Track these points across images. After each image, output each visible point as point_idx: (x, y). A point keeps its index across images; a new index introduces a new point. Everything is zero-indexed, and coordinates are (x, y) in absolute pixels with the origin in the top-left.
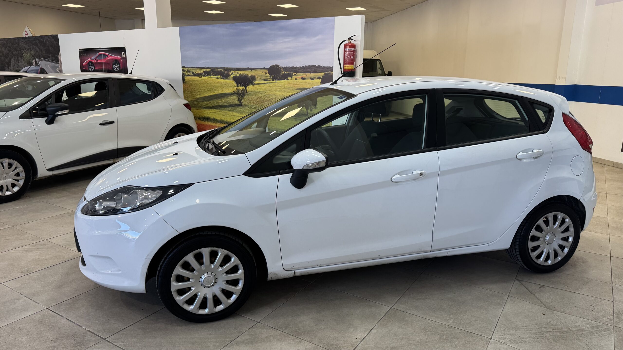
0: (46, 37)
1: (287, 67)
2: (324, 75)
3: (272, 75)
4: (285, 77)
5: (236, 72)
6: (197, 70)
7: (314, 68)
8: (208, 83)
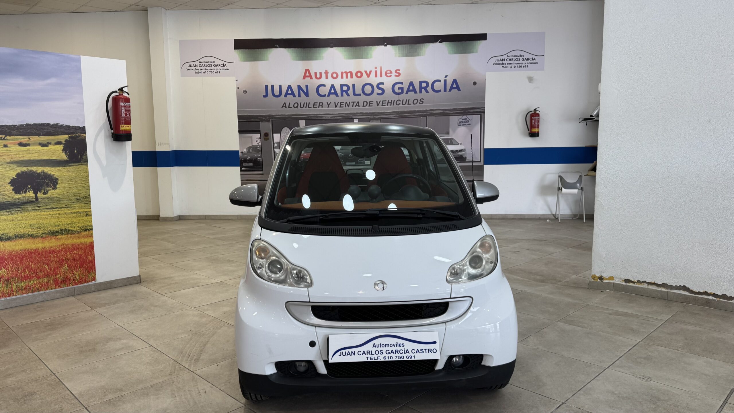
2: (68, 139)
7: (45, 127)
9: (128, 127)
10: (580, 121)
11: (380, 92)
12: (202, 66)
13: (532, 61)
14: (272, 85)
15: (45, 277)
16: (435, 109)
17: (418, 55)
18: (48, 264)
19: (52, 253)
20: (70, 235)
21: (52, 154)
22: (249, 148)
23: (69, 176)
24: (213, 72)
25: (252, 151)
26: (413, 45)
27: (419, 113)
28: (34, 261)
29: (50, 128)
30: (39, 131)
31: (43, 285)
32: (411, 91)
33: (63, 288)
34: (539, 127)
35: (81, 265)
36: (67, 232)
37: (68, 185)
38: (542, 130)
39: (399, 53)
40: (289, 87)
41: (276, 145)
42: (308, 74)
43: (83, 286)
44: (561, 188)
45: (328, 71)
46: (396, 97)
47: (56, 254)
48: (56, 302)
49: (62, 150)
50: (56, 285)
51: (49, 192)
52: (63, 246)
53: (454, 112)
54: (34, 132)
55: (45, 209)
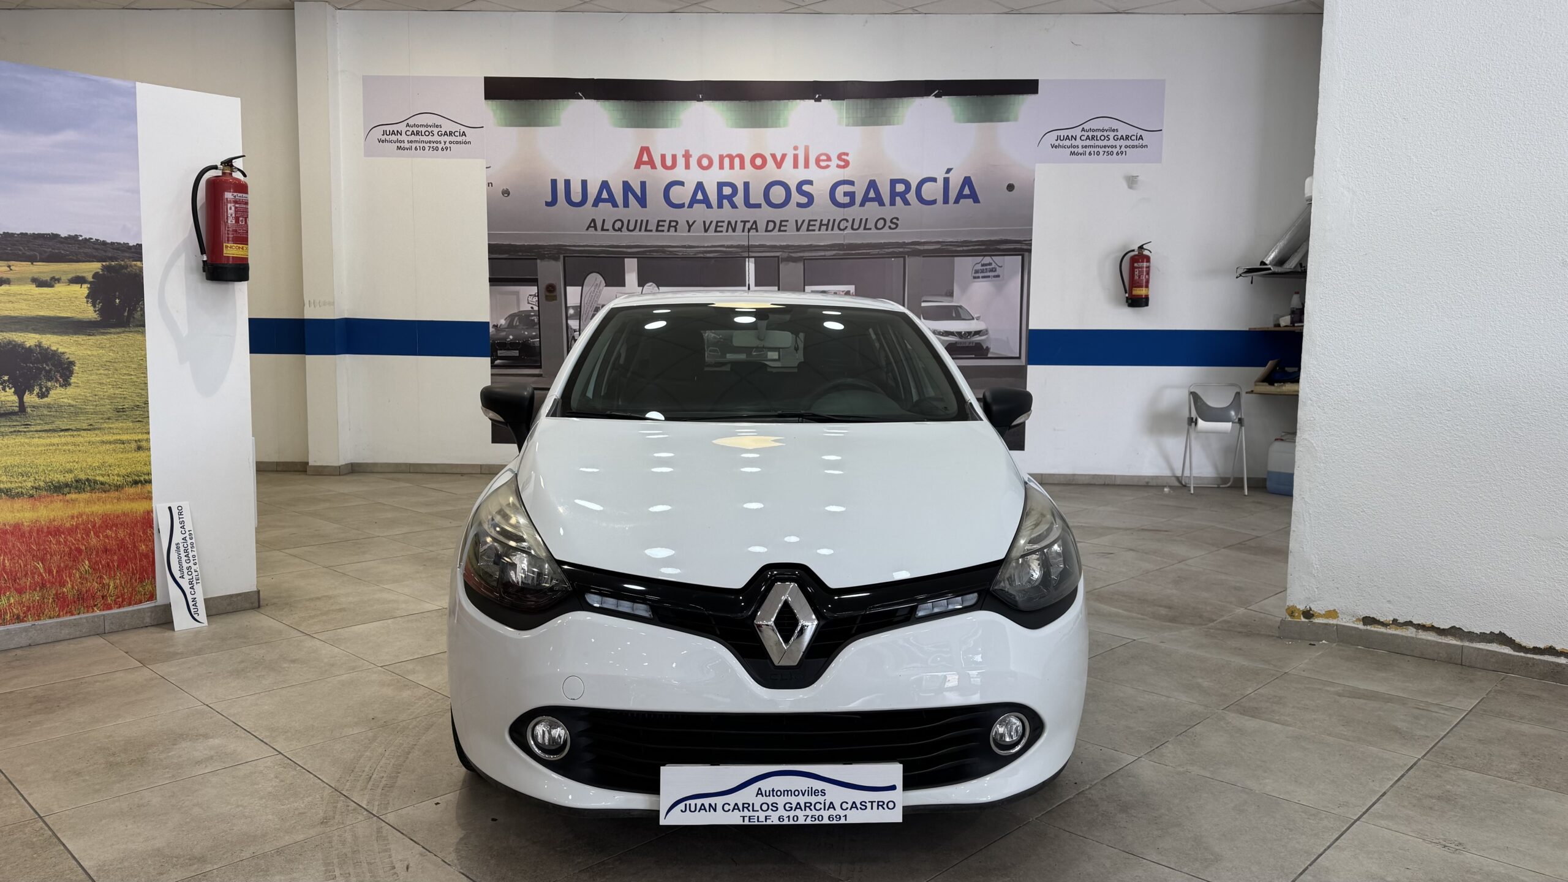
2: (101, 273)
9: (242, 248)
10: (1238, 275)
11: (804, 200)
12: (412, 134)
13: (1136, 143)
14: (565, 180)
15: (35, 590)
16: (923, 241)
17: (888, 123)
18: (43, 560)
19: (53, 533)
20: (97, 494)
21: (61, 304)
22: (512, 317)
23: (100, 357)
24: (437, 149)
25: (518, 324)
26: (878, 101)
27: (889, 248)
28: (10, 552)
29: (58, 246)
30: (31, 250)
31: (30, 607)
32: (872, 200)
33: (77, 617)
34: (1150, 285)
35: (123, 563)
36: (90, 486)
37: (97, 377)
38: (1155, 291)
39: (846, 118)
40: (605, 185)
41: (571, 311)
42: (645, 158)
43: (124, 612)
44: (1194, 420)
45: (691, 153)
46: (838, 214)
47: (63, 536)
48: (59, 647)
49: (86, 298)
50: (62, 608)
51: (52, 392)
52: (80, 519)
53: (965, 248)
54: (20, 253)
55: (40, 431)
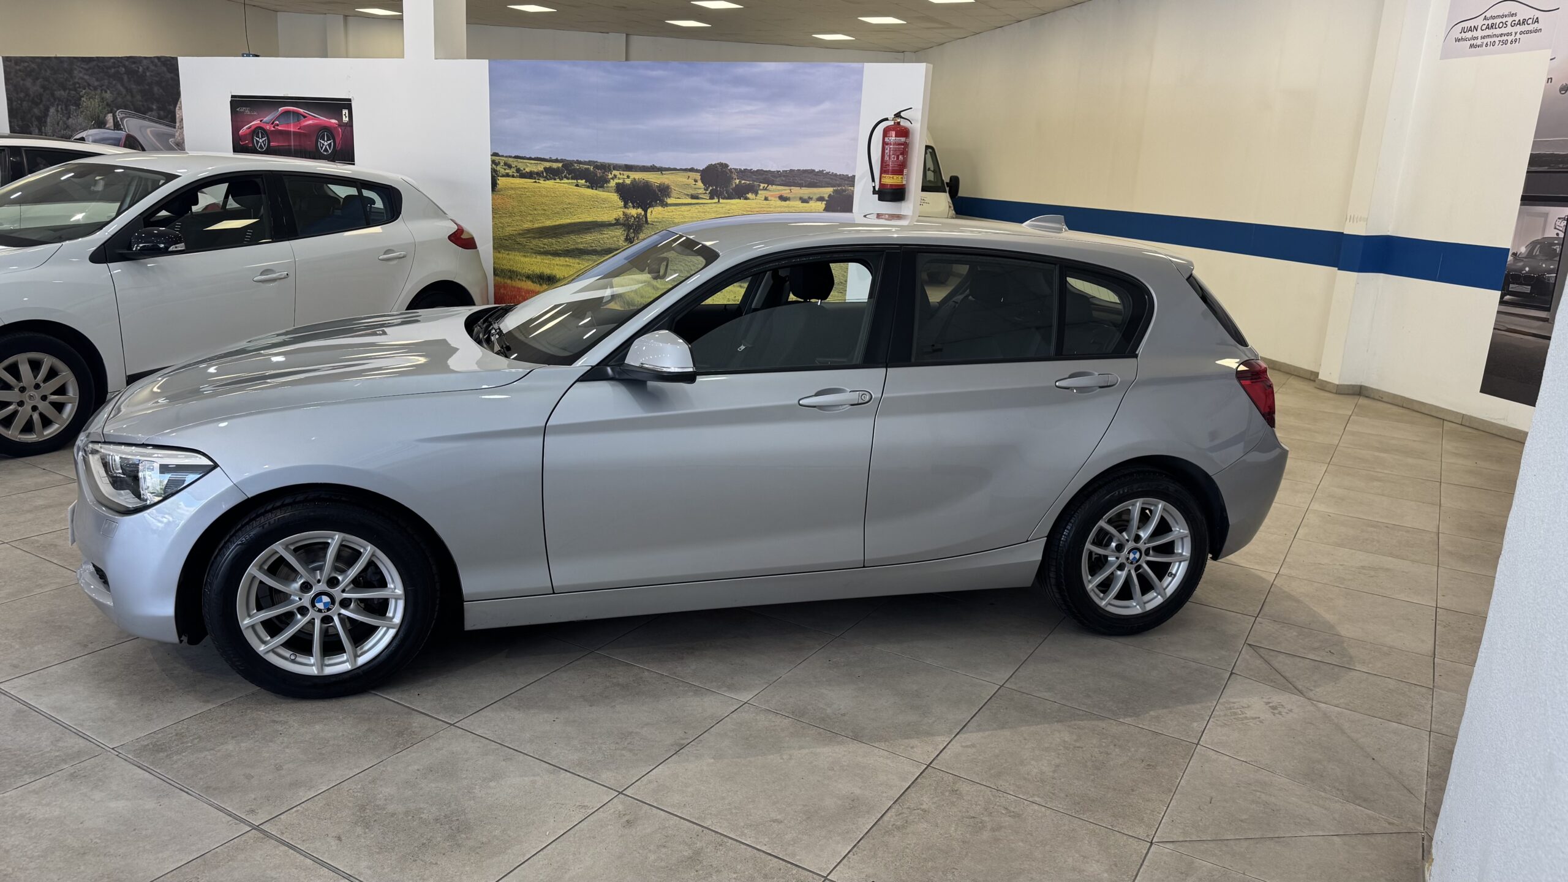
0: (145, 62)
1: (746, 169)
2: (832, 194)
3: (709, 187)
4: (740, 193)
5: (623, 175)
6: (528, 164)
7: (810, 176)
8: (553, 195)
12: (1486, 28)
22: (1533, 244)
24: (1505, 43)
25: (1538, 253)
29: (813, 177)
54: (796, 181)
